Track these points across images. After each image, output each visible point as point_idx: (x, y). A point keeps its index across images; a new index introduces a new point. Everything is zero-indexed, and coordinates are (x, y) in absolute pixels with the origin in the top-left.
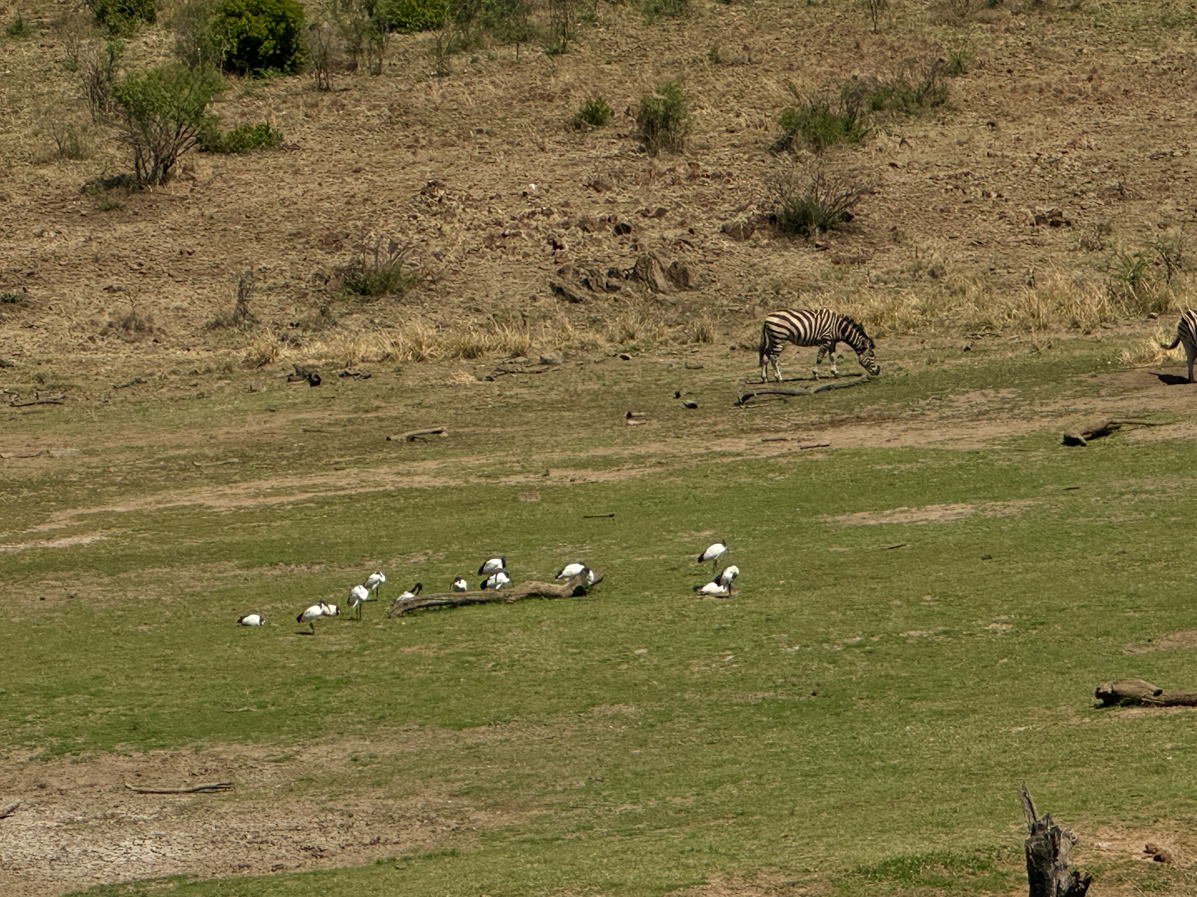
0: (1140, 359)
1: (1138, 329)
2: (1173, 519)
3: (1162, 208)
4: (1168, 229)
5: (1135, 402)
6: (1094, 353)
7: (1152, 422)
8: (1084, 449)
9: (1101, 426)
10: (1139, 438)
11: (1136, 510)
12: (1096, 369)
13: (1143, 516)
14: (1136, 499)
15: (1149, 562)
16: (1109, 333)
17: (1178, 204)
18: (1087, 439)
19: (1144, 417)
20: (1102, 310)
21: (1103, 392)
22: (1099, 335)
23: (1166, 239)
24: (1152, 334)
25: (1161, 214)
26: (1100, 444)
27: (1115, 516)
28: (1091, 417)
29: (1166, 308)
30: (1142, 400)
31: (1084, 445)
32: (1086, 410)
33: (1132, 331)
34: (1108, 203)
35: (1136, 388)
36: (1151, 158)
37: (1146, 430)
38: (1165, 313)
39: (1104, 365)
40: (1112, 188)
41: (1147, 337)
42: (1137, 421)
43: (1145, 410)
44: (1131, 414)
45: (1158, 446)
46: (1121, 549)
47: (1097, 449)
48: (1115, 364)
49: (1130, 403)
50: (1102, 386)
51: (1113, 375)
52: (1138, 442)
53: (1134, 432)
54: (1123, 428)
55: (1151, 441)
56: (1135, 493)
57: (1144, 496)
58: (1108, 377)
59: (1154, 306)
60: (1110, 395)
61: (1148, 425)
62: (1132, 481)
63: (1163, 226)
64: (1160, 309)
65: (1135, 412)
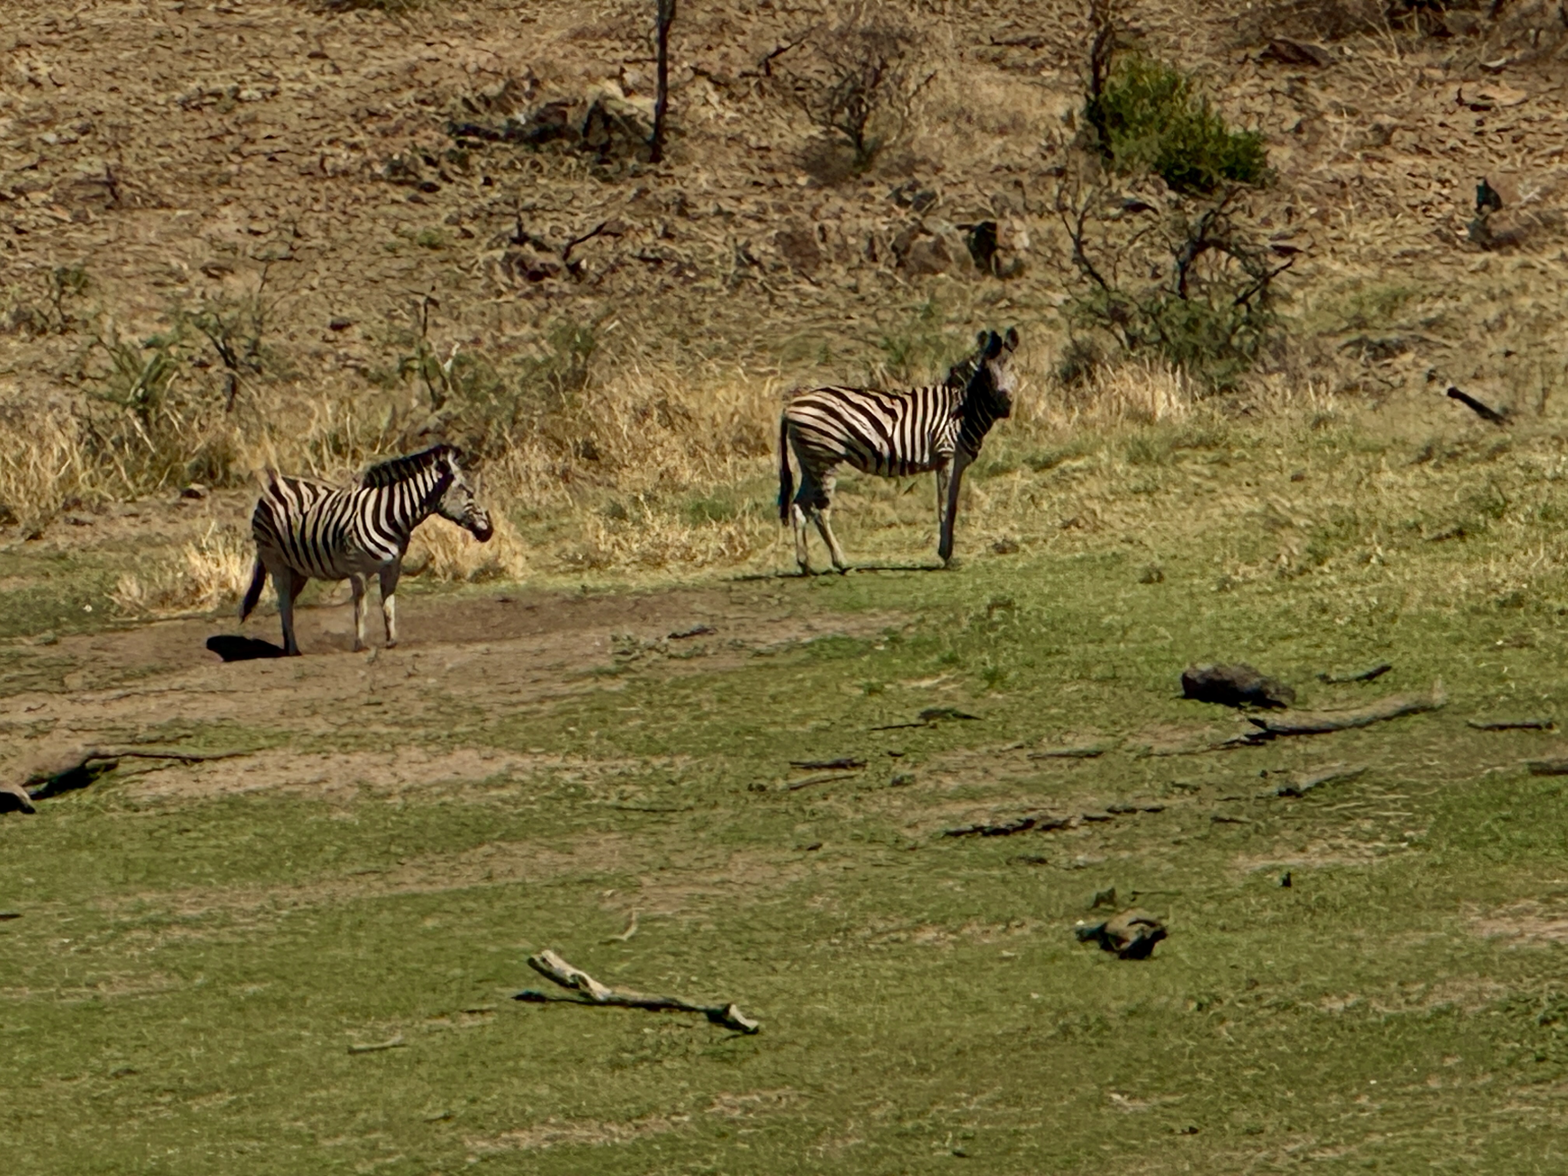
0: (165, 598)
1: (157, 524)
2: (251, 988)
3: (211, 228)
4: (229, 279)
5: (152, 704)
6: (49, 584)
7: (193, 752)
8: (30, 821)
9: (70, 764)
10: (164, 791)
11: (161, 966)
12: (57, 625)
13: (177, 980)
14: (159, 939)
15: (191, 1094)
16: (87, 535)
17: (253, 217)
18: (35, 797)
19: (176, 740)
20: (70, 479)
21: (74, 681)
22: (62, 542)
23: (225, 303)
24: (192, 536)
25: (212, 241)
26: (67, 810)
27: (109, 982)
28: (43, 742)
29: (227, 474)
30: (172, 698)
31: (30, 811)
32: (34, 726)
33: (143, 529)
34: (80, 218)
35: (155, 671)
36: (184, 105)
37: (180, 772)
38: (223, 485)
39: (77, 616)
40: (90, 181)
41: (178, 543)
42: (159, 749)
43: (178, 722)
44: (142, 733)
45: (212, 812)
46: (122, 1065)
47: (62, 821)
48: (101, 612)
49: (141, 707)
50: (73, 665)
51: (99, 639)
52: (159, 803)
53: (152, 777)
54: (122, 768)
55: (192, 799)
56: (155, 925)
57: (177, 933)
58: (86, 642)
59: (197, 468)
60: (91, 688)
61: (184, 760)
62: (148, 898)
63: (216, 272)
64: (212, 475)
65: (151, 727)
